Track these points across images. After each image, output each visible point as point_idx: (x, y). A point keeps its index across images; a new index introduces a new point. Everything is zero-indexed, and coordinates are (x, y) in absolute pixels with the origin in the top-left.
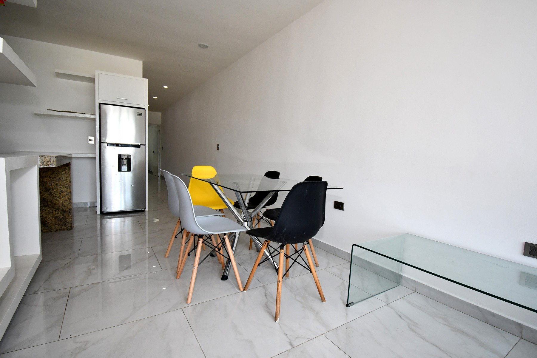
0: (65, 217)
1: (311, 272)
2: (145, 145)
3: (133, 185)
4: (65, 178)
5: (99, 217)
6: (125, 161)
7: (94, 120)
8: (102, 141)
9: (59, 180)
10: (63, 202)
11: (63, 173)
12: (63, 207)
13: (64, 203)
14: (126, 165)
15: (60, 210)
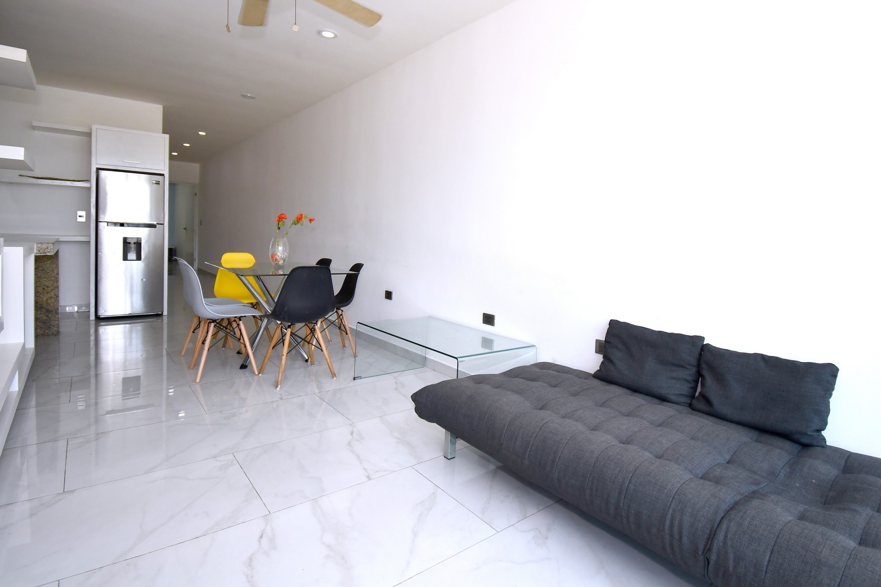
0: (50, 318)
1: (322, 351)
2: (163, 224)
3: (144, 280)
4: (51, 269)
5: (93, 324)
6: (133, 246)
7: (89, 189)
8: (101, 220)
9: (43, 271)
10: (47, 300)
11: (48, 262)
12: (47, 306)
13: (49, 301)
14: (135, 252)
15: (43, 310)
